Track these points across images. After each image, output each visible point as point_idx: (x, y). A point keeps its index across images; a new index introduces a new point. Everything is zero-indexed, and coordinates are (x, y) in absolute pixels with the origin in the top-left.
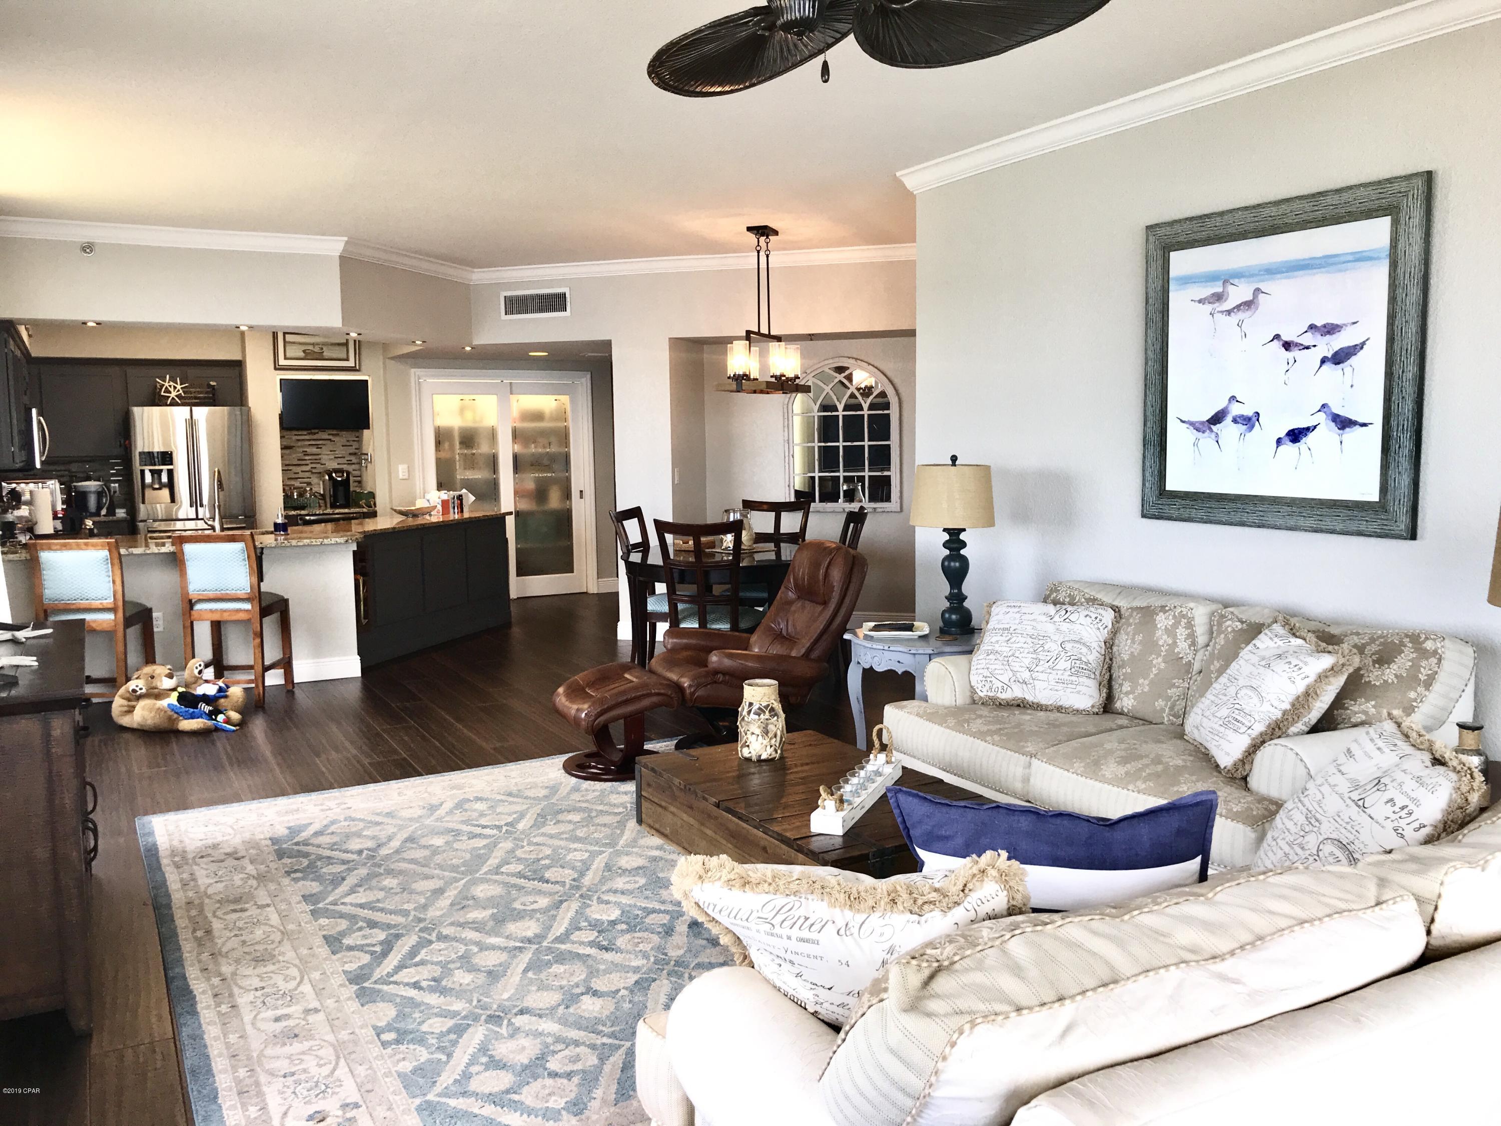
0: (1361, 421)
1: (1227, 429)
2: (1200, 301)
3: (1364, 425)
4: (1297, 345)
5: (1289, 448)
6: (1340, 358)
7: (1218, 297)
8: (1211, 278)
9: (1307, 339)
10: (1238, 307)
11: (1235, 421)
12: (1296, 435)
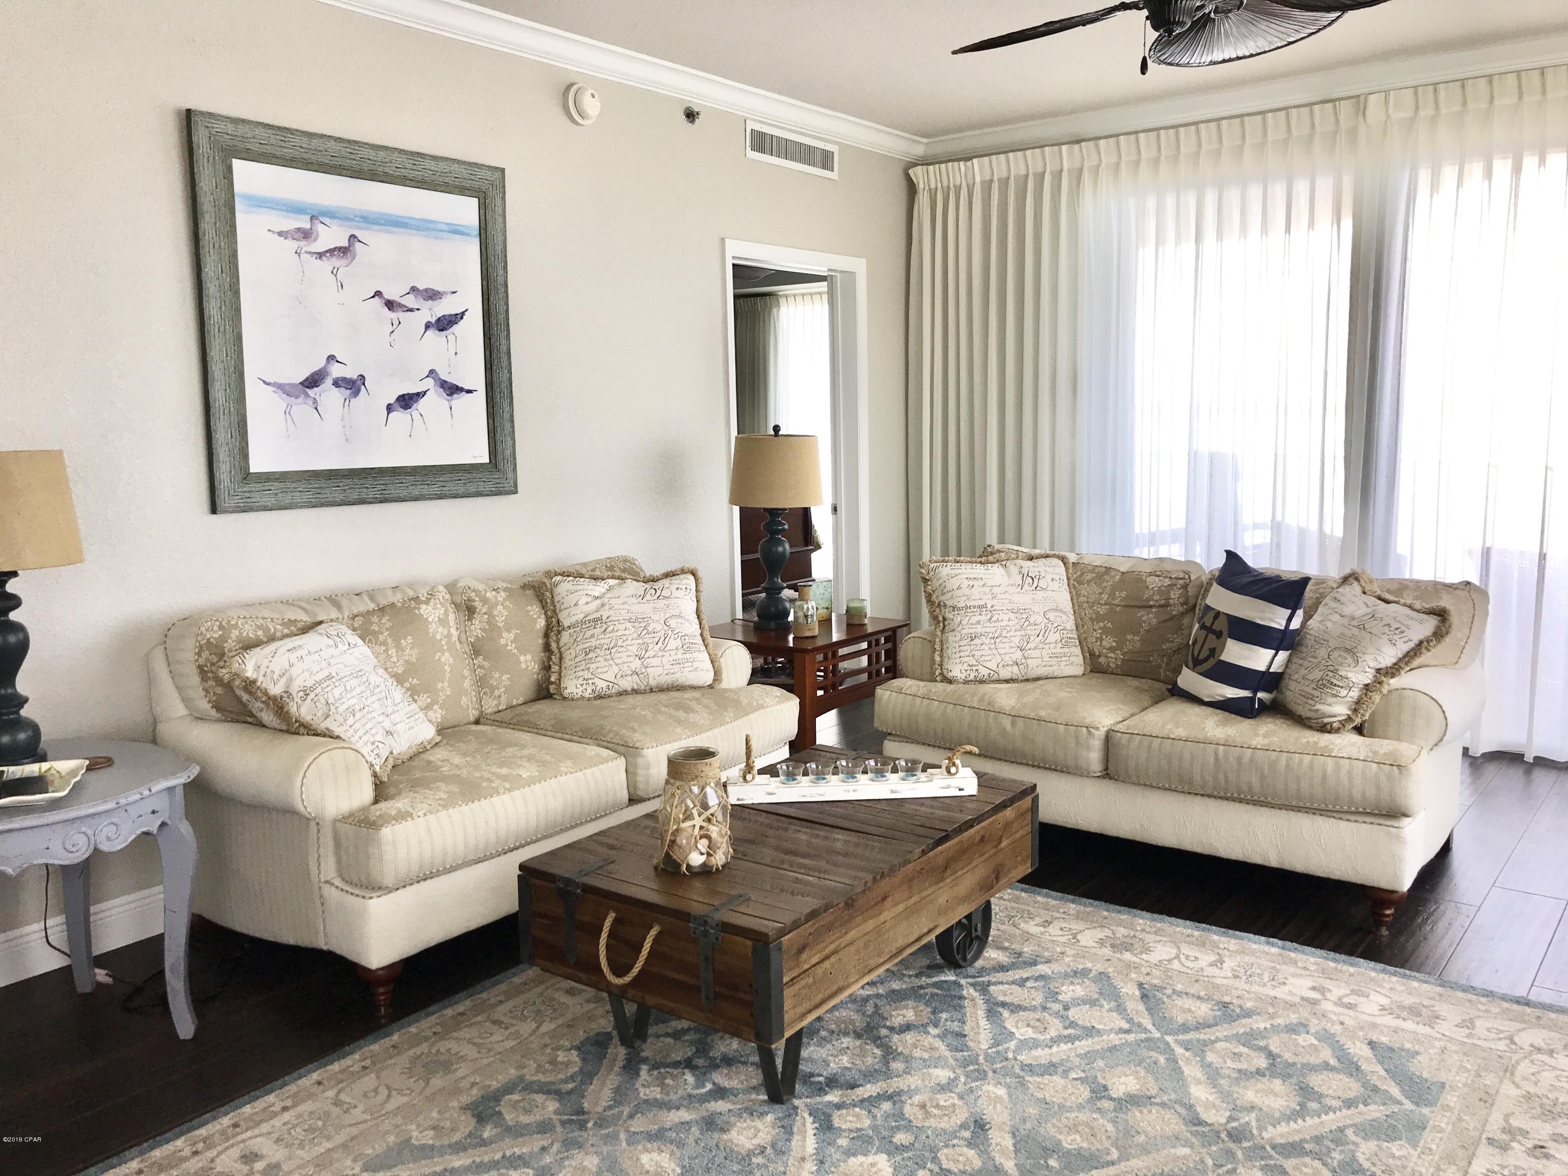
0: (466, 388)
1: (329, 395)
2: (280, 234)
3: (469, 392)
4: (401, 306)
5: (399, 416)
6: (445, 324)
7: (306, 235)
8: (295, 209)
9: (410, 301)
10: (331, 251)
11: (336, 383)
12: (406, 401)
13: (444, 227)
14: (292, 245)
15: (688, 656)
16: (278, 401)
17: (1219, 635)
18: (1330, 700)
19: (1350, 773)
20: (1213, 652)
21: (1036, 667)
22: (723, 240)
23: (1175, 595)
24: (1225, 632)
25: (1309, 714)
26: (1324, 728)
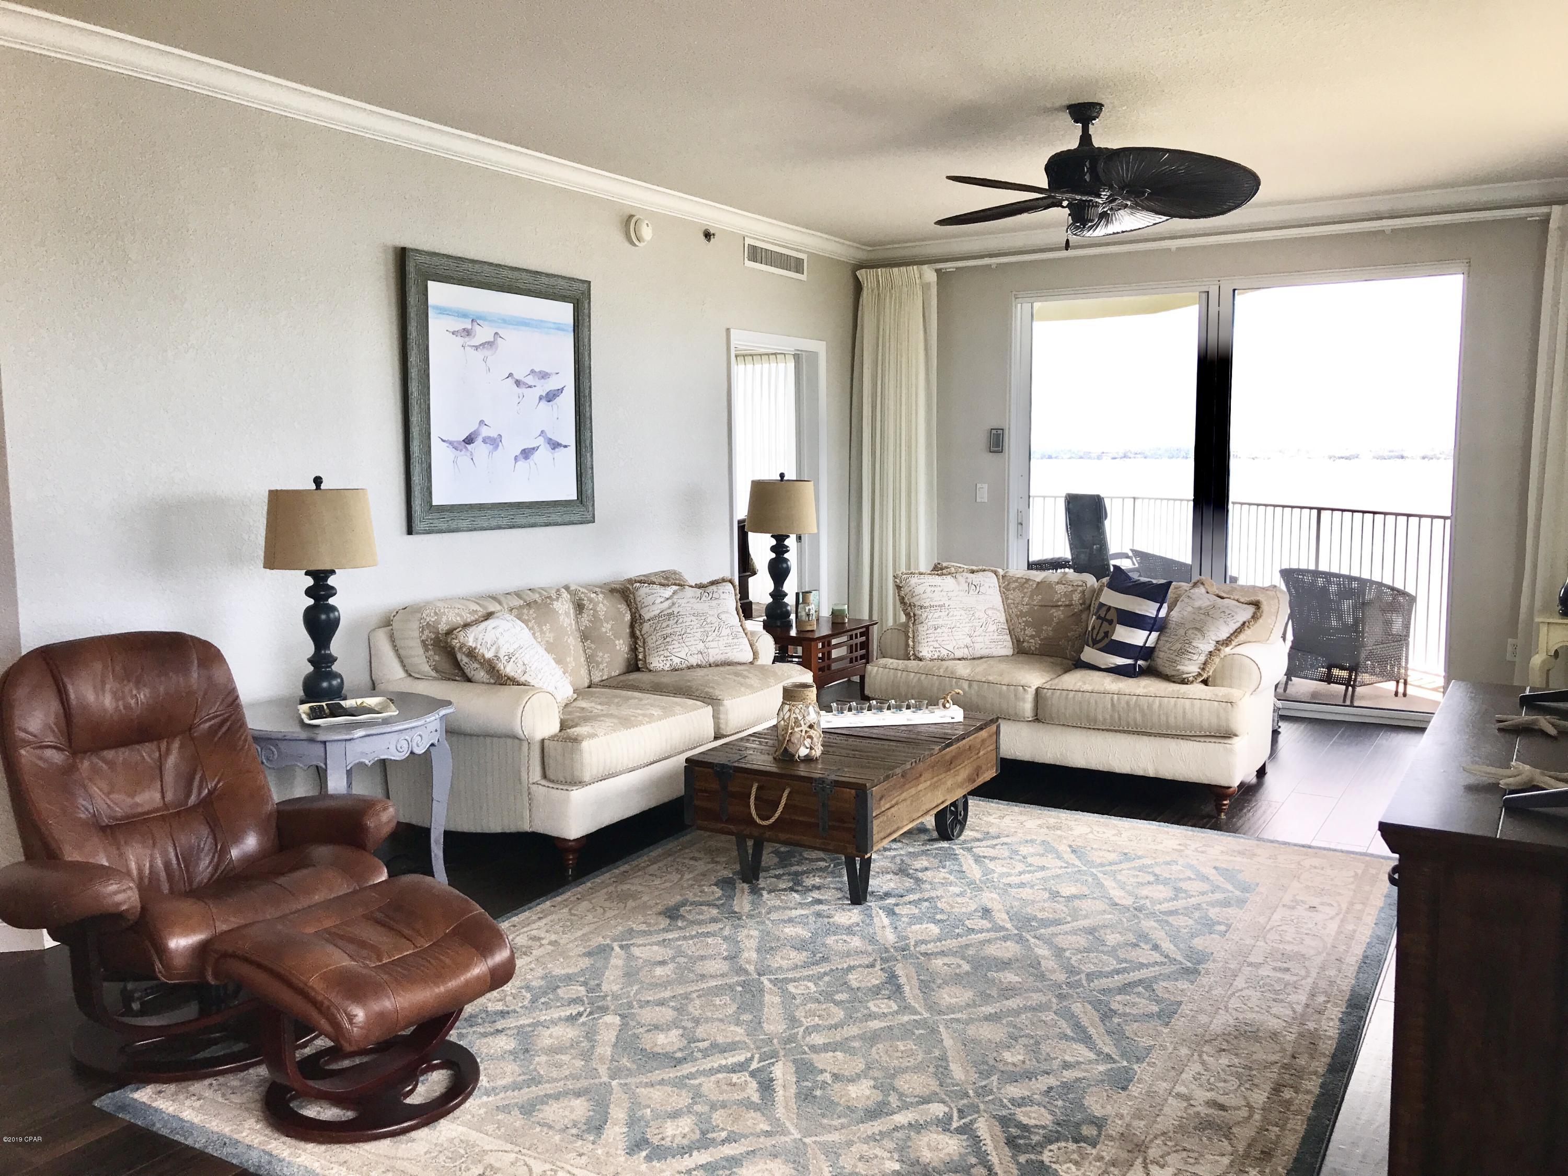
0: (564, 444)
1: (478, 447)
2: (453, 333)
3: (565, 447)
4: (525, 384)
5: (522, 464)
6: (550, 397)
7: (468, 333)
8: (463, 315)
9: (530, 380)
10: (483, 344)
11: (484, 441)
12: (526, 453)
13: (552, 326)
14: (459, 340)
15: (736, 640)
16: (450, 453)
17: (1110, 622)
18: (1187, 662)
19: (1200, 709)
20: (1107, 634)
21: (980, 650)
22: (728, 330)
23: (1076, 597)
24: (1115, 620)
25: (1173, 673)
26: (1184, 682)
